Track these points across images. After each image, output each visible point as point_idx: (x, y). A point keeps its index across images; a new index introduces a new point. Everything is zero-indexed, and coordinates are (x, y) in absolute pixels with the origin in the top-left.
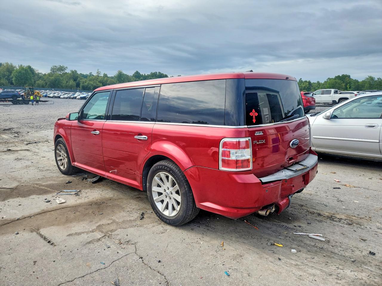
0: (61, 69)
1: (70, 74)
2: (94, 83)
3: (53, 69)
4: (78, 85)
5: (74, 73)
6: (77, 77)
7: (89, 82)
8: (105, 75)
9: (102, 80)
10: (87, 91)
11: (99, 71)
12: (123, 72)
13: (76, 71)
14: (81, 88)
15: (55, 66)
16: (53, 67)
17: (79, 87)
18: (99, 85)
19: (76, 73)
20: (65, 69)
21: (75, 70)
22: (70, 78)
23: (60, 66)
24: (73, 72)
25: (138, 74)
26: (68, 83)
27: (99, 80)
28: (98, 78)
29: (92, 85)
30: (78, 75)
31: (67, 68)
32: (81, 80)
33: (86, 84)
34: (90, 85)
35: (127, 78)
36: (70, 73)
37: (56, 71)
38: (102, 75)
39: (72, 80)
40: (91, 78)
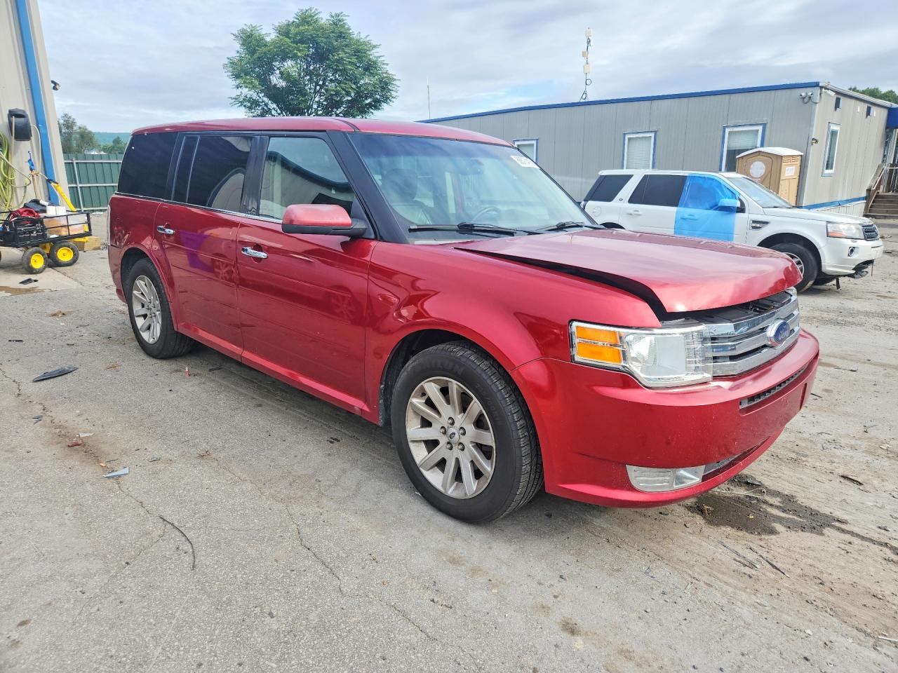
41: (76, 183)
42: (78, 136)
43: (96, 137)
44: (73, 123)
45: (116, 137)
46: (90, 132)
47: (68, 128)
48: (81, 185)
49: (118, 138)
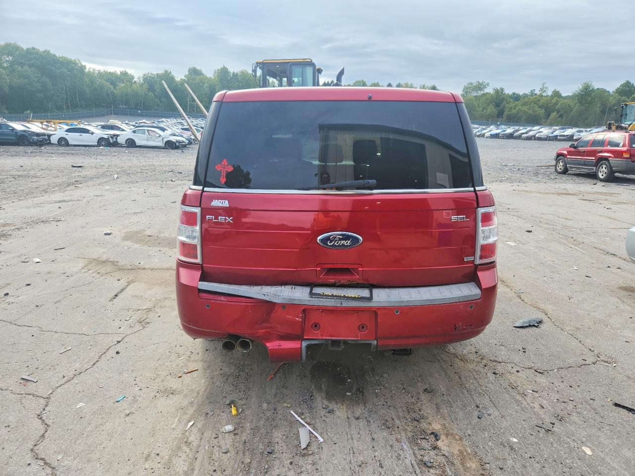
0: (480, 87)
1: (492, 95)
2: (529, 110)
3: (467, 88)
4: (500, 114)
5: (499, 93)
6: (503, 99)
7: (521, 107)
8: (557, 94)
9: (547, 104)
10: (514, 123)
11: (545, 85)
12: (593, 84)
13: (502, 90)
14: (504, 119)
15: (471, 84)
16: (467, 86)
17: (502, 118)
18: (538, 112)
19: (502, 93)
20: (485, 87)
21: (501, 88)
22: (491, 102)
23: (479, 82)
24: (497, 91)
25: (628, 87)
26: (484, 111)
27: (541, 104)
28: (539, 101)
29: (525, 113)
30: (504, 96)
31: (488, 84)
32: (507, 105)
33: (514, 111)
34: (520, 114)
35: (601, 95)
36: (492, 93)
37: (470, 92)
38: (550, 93)
39: (493, 105)
40: (527, 100)
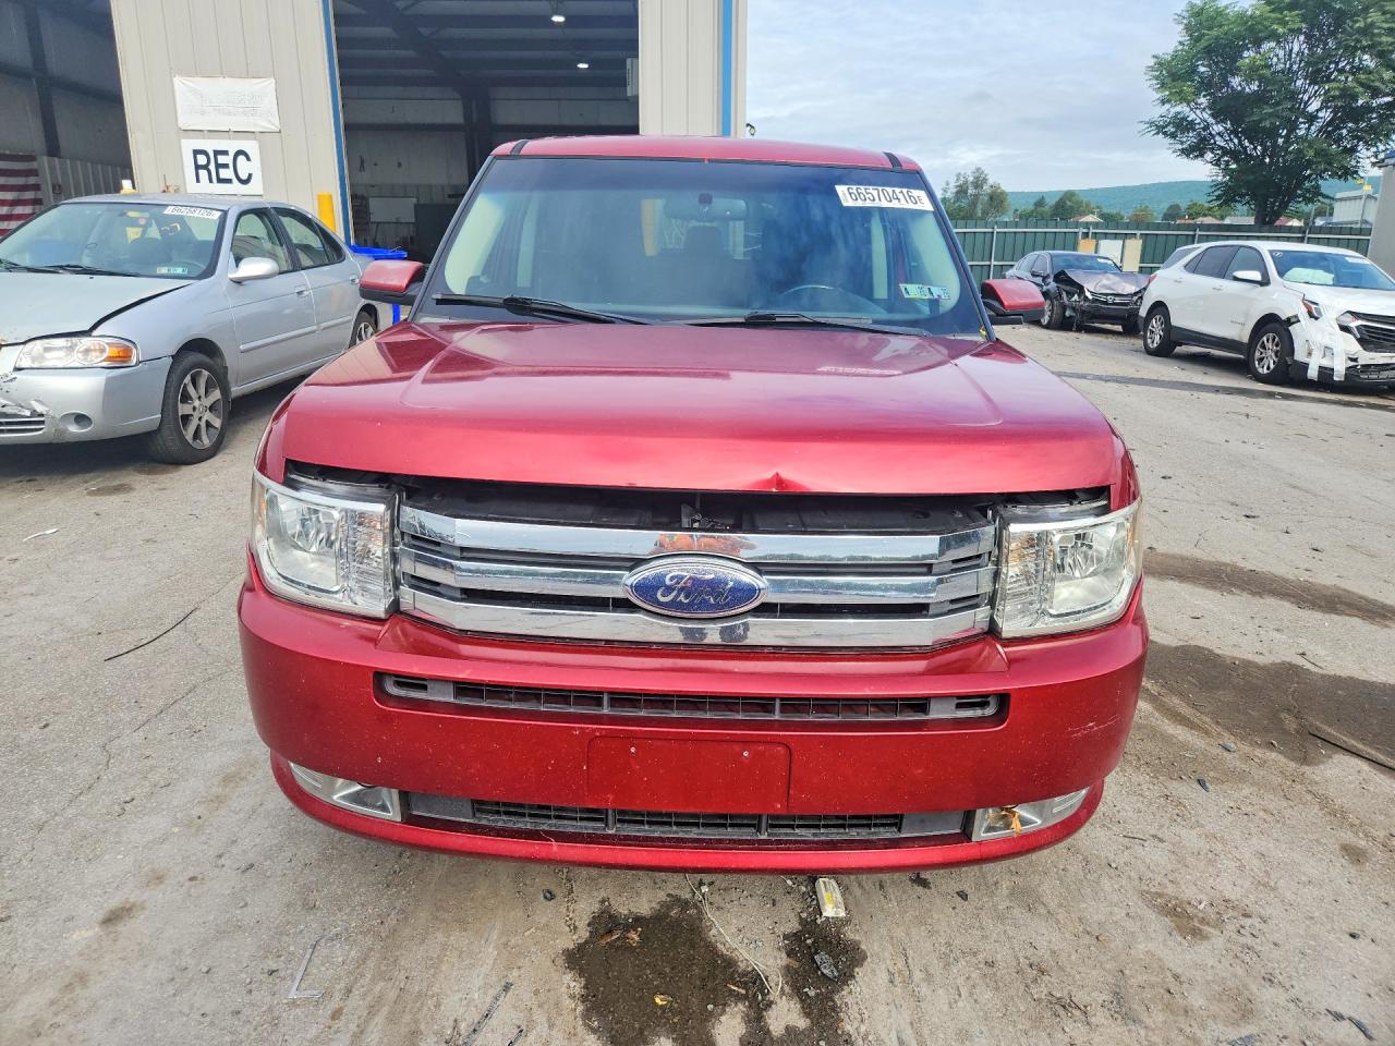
41: (990, 260)
42: (986, 198)
43: (1009, 199)
44: (985, 180)
45: (1038, 198)
46: (1003, 193)
47: (976, 188)
48: (996, 263)
49: (1043, 198)
